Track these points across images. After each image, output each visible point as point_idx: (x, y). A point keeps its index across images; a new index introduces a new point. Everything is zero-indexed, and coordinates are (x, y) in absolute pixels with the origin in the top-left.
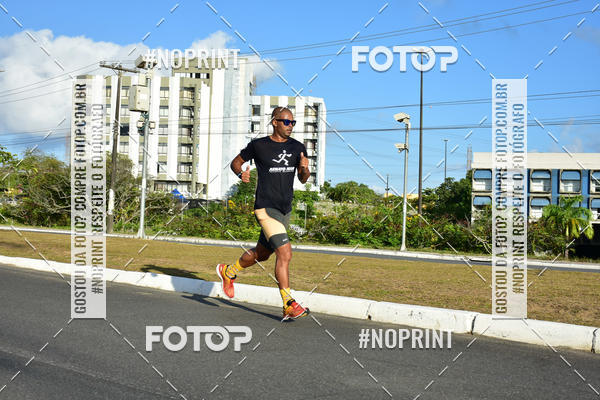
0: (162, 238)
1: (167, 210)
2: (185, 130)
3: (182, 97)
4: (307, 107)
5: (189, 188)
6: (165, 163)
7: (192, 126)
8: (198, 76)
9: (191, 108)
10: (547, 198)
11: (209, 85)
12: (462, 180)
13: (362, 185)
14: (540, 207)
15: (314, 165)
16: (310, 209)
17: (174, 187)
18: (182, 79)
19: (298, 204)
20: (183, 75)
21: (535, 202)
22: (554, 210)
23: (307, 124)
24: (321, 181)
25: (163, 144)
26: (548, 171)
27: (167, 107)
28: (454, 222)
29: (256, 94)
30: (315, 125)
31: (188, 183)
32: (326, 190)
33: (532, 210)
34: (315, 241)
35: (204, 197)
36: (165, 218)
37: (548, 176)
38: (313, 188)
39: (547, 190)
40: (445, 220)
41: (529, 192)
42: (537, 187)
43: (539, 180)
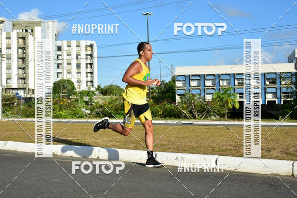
0: (11, 119)
1: (13, 104)
2: (21, 60)
3: (18, 42)
4: (87, 46)
5: (24, 92)
6: (11, 78)
7: (24, 58)
8: (26, 31)
9: (23, 48)
10: (214, 89)
11: (33, 35)
12: (169, 82)
13: (117, 86)
14: (210, 94)
15: (92, 77)
16: (91, 99)
17: (16, 91)
18: (18, 33)
19: (84, 97)
20: (18, 31)
21: (208, 91)
22: (219, 95)
23: (87, 55)
24: (96, 85)
25: (9, 68)
26: (214, 75)
27: (10, 48)
28: (170, 103)
29: (58, 40)
30: (91, 55)
31: (24, 89)
32: (99, 90)
33: (207, 95)
34: (96, 117)
35: (33, 96)
36: (12, 108)
37: (214, 78)
38: (92, 89)
39: (214, 85)
40: (165, 102)
41: (205, 86)
42: (208, 83)
43: (209, 79)
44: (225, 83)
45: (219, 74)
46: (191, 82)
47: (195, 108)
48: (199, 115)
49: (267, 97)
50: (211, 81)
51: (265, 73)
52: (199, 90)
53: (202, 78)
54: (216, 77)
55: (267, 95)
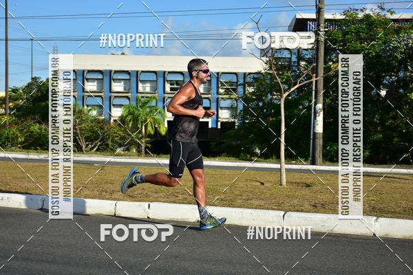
10: (127, 97)
14: (120, 106)
21: (116, 101)
22: (132, 110)
26: (128, 72)
28: (40, 123)
33: (113, 109)
37: (127, 77)
39: (127, 90)
40: (30, 122)
41: (111, 91)
42: (118, 87)
43: (120, 80)
44: (148, 87)
45: (137, 72)
46: (87, 84)
47: (81, 134)
48: (87, 145)
49: (220, 115)
50: (122, 83)
51: (218, 73)
52: (100, 99)
53: (107, 77)
54: (133, 77)
55: (220, 111)
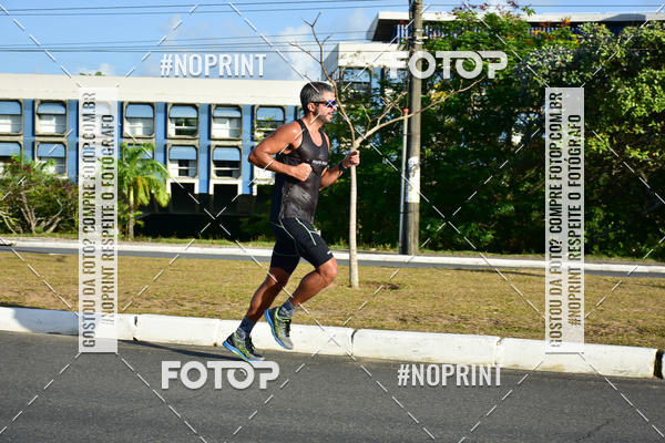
41: (77, 135)
44: (139, 129)
45: (122, 103)
46: (38, 122)
47: (29, 203)
48: (39, 223)
49: (256, 175)
51: (253, 107)
52: (61, 146)
53: (71, 111)
